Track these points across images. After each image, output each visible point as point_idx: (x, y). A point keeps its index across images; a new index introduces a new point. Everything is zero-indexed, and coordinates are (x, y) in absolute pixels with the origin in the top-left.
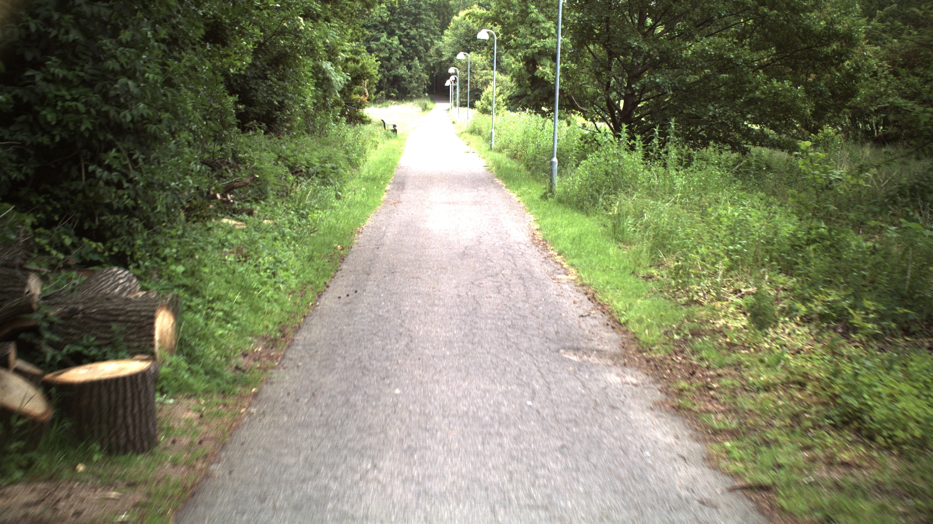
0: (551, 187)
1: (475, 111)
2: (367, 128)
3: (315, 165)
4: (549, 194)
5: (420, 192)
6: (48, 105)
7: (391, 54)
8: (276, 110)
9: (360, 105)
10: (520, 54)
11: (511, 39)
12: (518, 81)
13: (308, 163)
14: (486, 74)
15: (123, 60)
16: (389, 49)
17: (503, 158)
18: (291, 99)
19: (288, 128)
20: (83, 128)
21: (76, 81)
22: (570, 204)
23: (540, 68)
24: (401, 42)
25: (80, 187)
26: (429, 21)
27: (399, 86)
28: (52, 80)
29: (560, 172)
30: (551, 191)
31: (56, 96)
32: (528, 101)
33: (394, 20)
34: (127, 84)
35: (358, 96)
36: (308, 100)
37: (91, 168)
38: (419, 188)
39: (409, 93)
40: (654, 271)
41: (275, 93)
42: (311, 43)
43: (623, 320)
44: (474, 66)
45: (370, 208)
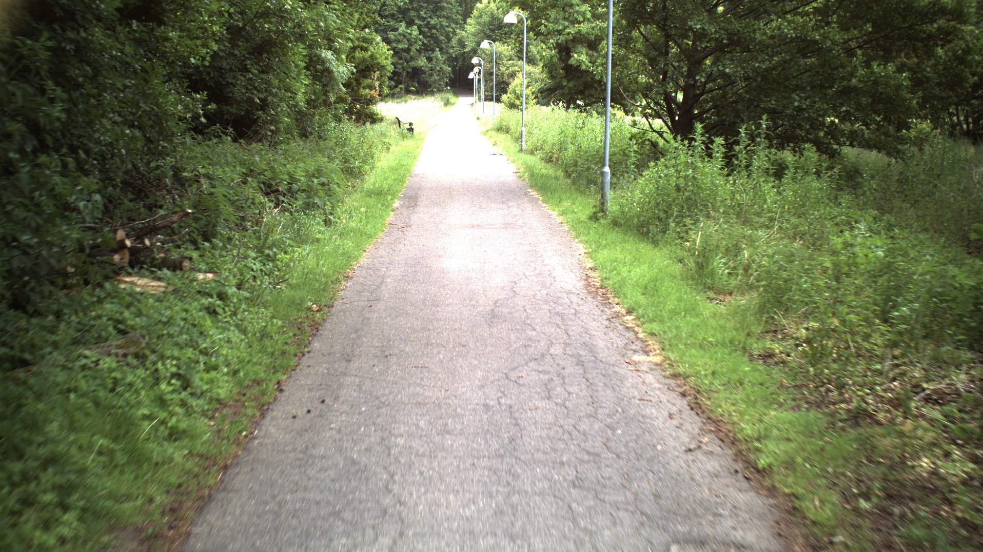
0: (603, 204)
1: (501, 106)
2: (378, 127)
3: (300, 181)
4: (600, 214)
7: (410, 45)
8: (258, 110)
9: (371, 101)
10: (551, 41)
11: (541, 24)
12: (550, 72)
13: (291, 177)
14: (513, 65)
16: (408, 40)
17: (536, 161)
18: (275, 95)
19: (272, 131)
22: (629, 226)
23: (575, 55)
24: (421, 32)
26: (451, 9)
27: (419, 79)
29: (615, 187)
30: (603, 211)
32: (562, 93)
33: (413, 9)
35: (367, 91)
36: (300, 96)
38: (436, 204)
39: (430, 86)
41: (255, 88)
42: (300, 26)
44: (499, 56)
45: (369, 237)
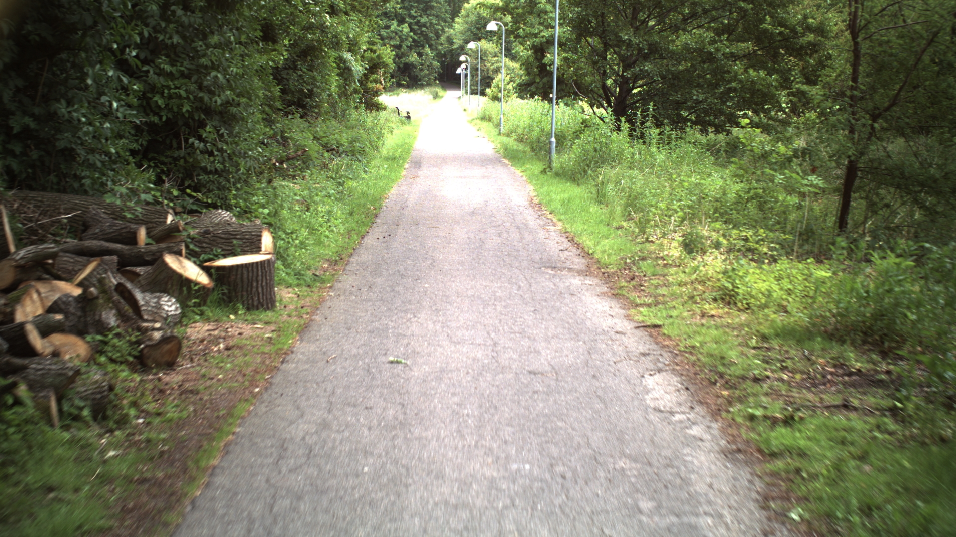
0: (550, 163)
1: (486, 99)
2: (383, 114)
3: (344, 145)
4: (547, 170)
5: (435, 169)
6: (157, 92)
7: (402, 41)
8: (306, 98)
9: (376, 92)
10: (528, 43)
11: (519, 28)
12: (526, 69)
13: (338, 143)
14: (497, 62)
15: (214, 59)
16: (400, 37)
17: (511, 142)
18: (318, 87)
19: (316, 113)
20: (184, 110)
21: (177, 75)
22: (564, 176)
23: (548, 55)
24: (412, 30)
25: (182, 155)
26: (440, 8)
27: (410, 74)
28: (161, 73)
29: (558, 152)
30: (549, 167)
31: (163, 86)
32: (537, 88)
33: (404, 8)
34: (217, 76)
35: (374, 85)
36: (333, 88)
37: (191, 140)
38: (434, 166)
39: (420, 80)
40: (625, 224)
41: (305, 82)
42: (336, 37)
43: (590, 252)
44: (484, 54)
45: (393, 181)
